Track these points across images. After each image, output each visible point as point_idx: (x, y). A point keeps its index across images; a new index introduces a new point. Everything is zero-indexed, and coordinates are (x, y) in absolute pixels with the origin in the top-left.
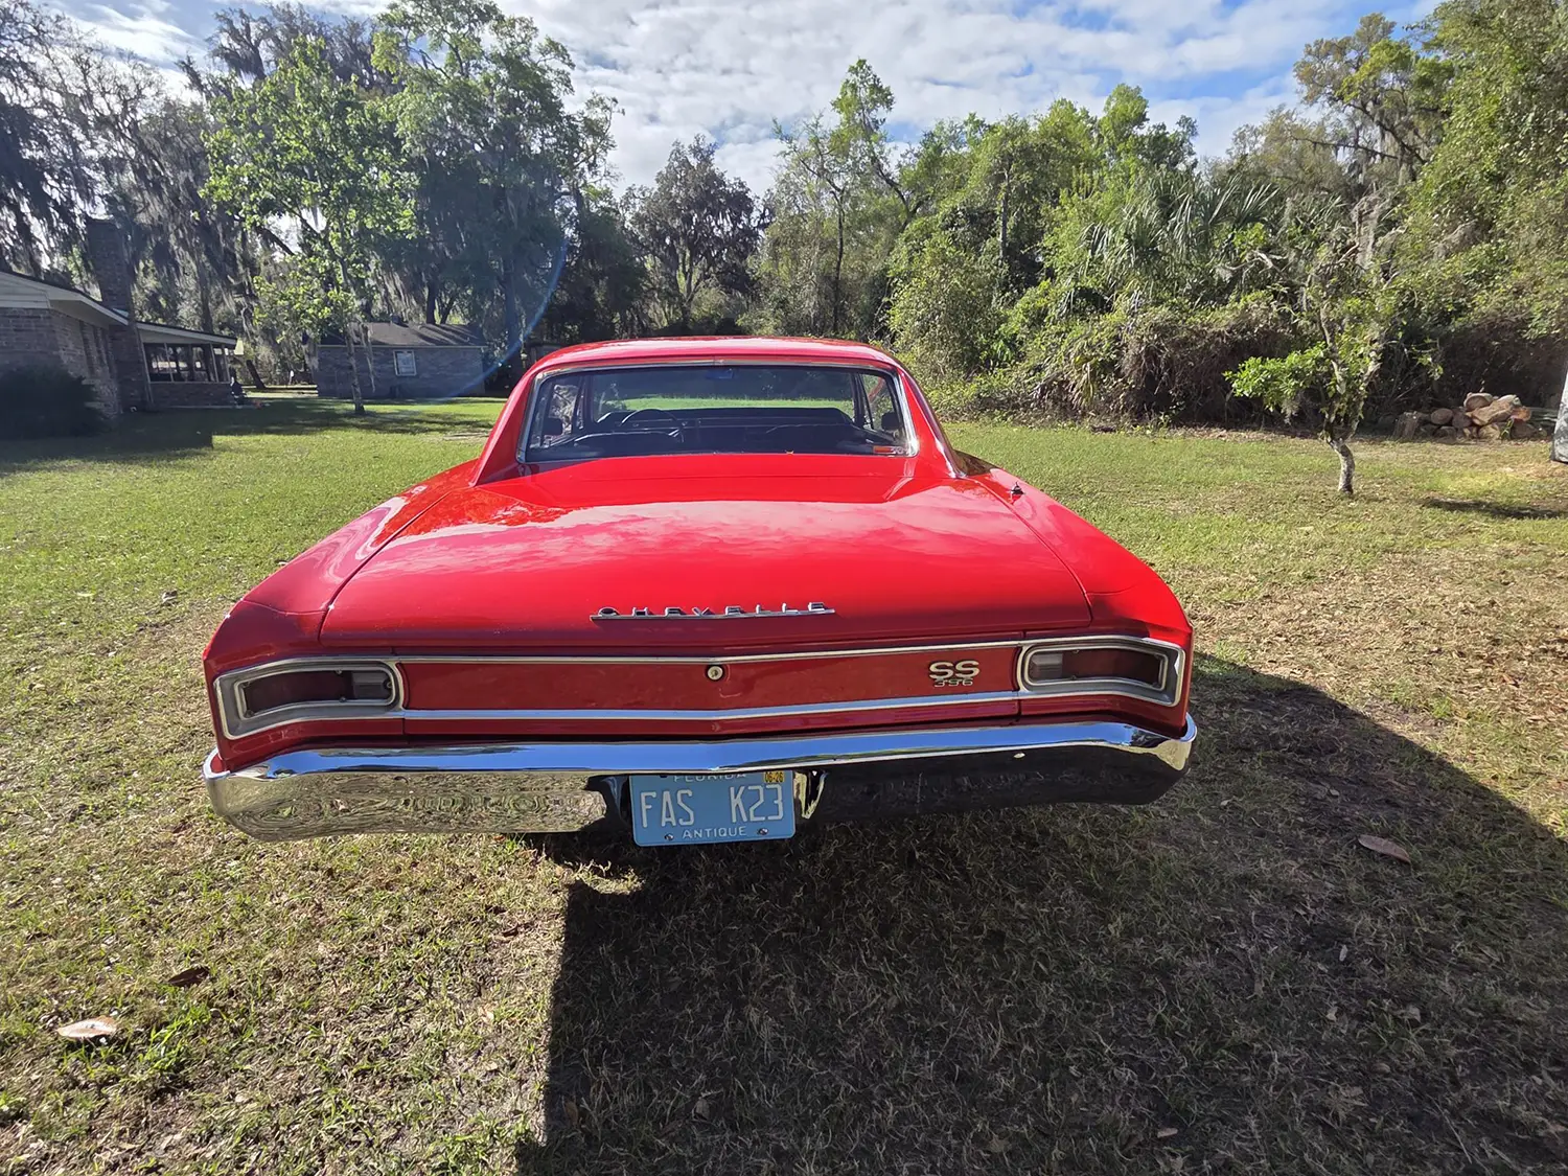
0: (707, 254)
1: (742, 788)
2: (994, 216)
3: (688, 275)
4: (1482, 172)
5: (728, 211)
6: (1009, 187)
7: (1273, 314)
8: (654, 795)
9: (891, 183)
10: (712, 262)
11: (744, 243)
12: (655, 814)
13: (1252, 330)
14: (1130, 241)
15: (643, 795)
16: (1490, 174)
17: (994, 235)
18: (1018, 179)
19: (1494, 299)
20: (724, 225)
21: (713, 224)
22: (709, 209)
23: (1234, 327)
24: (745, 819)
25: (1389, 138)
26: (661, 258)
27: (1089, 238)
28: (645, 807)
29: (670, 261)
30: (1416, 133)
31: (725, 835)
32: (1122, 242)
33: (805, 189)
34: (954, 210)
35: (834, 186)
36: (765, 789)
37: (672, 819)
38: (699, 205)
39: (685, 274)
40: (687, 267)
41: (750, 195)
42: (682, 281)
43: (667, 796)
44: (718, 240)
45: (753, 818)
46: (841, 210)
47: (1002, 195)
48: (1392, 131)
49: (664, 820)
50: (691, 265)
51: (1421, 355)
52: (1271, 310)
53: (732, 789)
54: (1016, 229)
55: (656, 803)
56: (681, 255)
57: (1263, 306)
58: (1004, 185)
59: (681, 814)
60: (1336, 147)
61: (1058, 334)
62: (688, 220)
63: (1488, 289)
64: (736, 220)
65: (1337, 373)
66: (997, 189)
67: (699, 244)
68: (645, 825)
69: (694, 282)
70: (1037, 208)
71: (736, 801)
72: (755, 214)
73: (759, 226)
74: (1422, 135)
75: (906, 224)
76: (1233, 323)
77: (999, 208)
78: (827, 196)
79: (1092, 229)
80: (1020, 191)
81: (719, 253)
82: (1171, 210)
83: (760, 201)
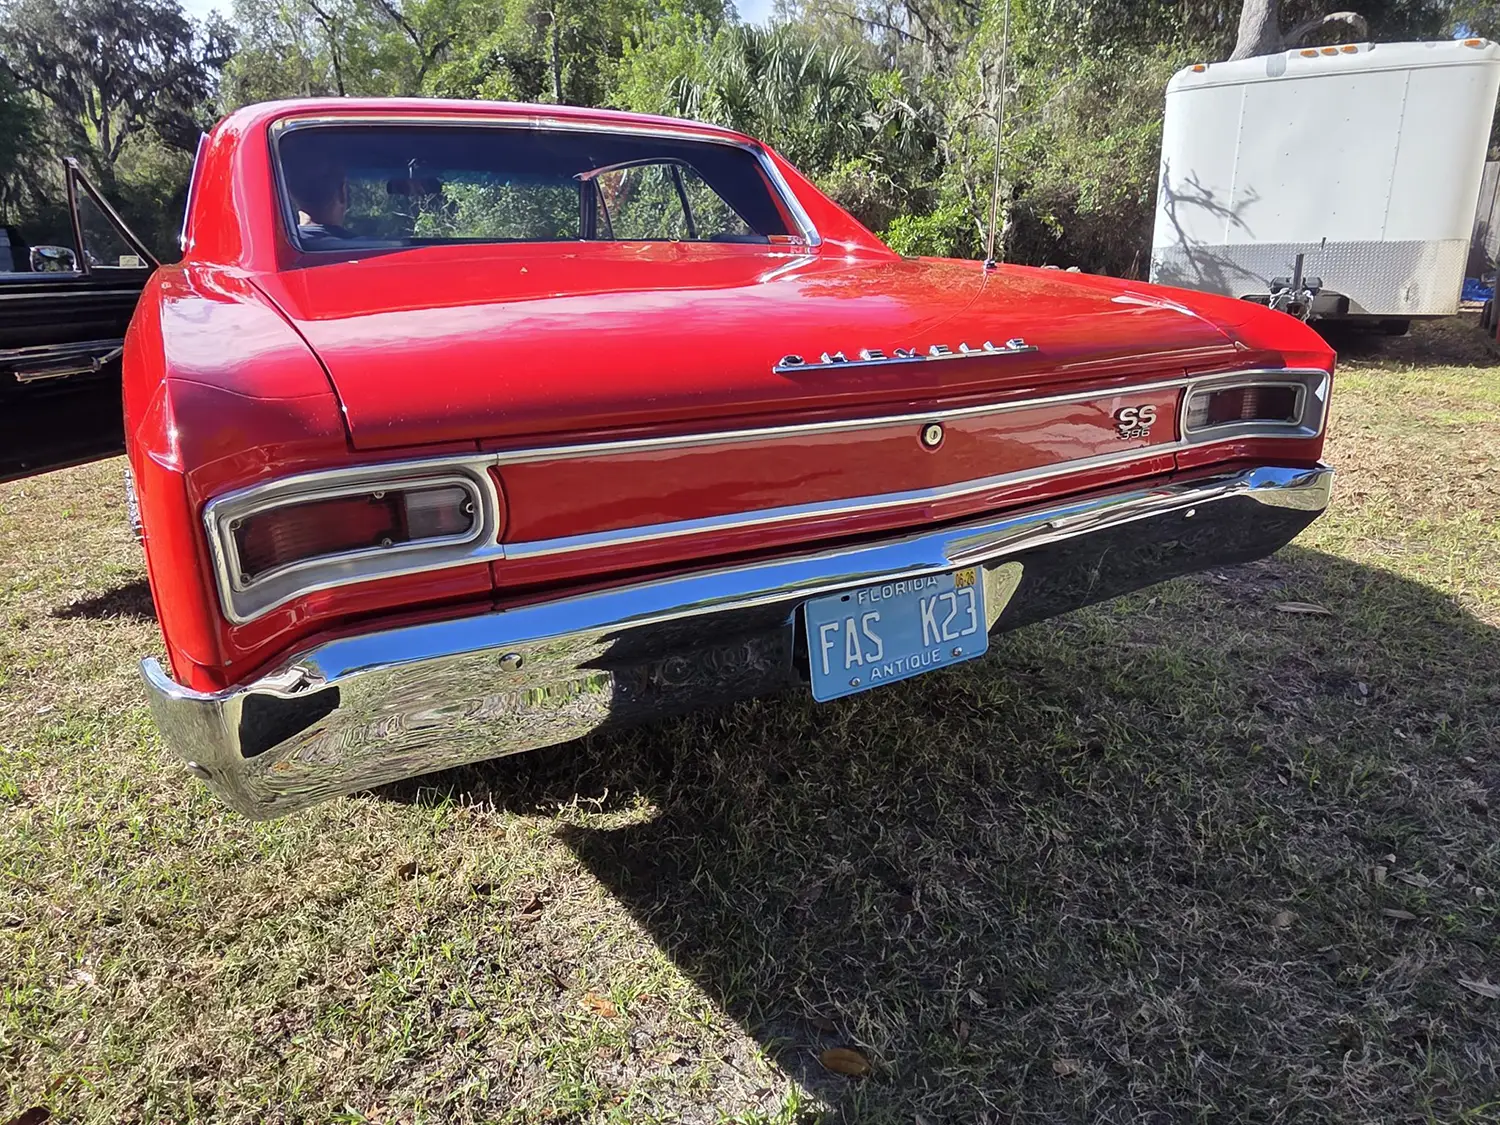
0: (128, 94)
1: (934, 599)
2: (544, 66)
3: (103, 125)
4: (1018, 55)
5: (152, 36)
6: (557, 31)
7: (874, 184)
8: (835, 626)
9: (398, 18)
10: (138, 107)
11: (187, 84)
12: (837, 653)
13: (858, 201)
14: (723, 98)
15: (823, 629)
16: (1024, 58)
17: (547, 90)
18: (566, 23)
19: (1049, 177)
20: (150, 56)
21: (132, 53)
22: (122, 30)
23: (840, 197)
24: (938, 640)
25: (916, 20)
26: (52, 96)
27: (676, 93)
28: (825, 645)
29: (70, 100)
30: (937, 18)
31: (916, 664)
32: (714, 99)
33: (277, 12)
34: (493, 55)
35: (320, 12)
36: (957, 595)
37: (858, 657)
38: (107, 22)
39: (98, 123)
40: (99, 113)
41: (185, 16)
42: (93, 133)
43: (851, 623)
44: (144, 76)
45: (946, 637)
46: (334, 45)
47: (550, 41)
48: (917, 13)
49: (849, 658)
50: (105, 110)
51: (1044, 214)
52: (871, 180)
53: (923, 602)
54: (571, 84)
55: (838, 637)
56: (86, 95)
57: (863, 174)
58: (552, 28)
59: (868, 646)
60: (871, 25)
61: (654, 206)
62: (89, 43)
63: (1043, 167)
64: (168, 50)
65: (981, 231)
66: (541, 34)
67: (114, 82)
68: (826, 672)
69: (113, 133)
70: (593, 60)
71: (928, 617)
72: (197, 45)
73: (206, 61)
74: (942, 20)
75: (424, 70)
76: (839, 192)
77: (548, 57)
78: (311, 23)
79: (678, 83)
80: (570, 37)
81: (147, 96)
82: (760, 67)
83: (203, 26)
